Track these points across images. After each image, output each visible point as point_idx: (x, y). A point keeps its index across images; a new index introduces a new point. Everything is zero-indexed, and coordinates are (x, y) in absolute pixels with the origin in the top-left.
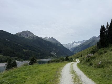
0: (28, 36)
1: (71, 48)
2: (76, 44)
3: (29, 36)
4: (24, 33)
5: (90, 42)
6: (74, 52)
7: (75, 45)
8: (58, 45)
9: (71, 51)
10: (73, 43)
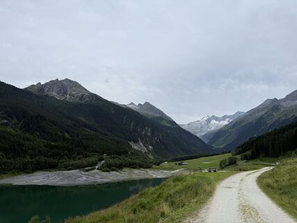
0: (66, 93)
1: (203, 134)
2: (217, 122)
3: (69, 92)
4: (54, 84)
5: (264, 112)
6: (213, 145)
7: (215, 125)
8: (164, 123)
9: (204, 141)
10: (209, 121)
